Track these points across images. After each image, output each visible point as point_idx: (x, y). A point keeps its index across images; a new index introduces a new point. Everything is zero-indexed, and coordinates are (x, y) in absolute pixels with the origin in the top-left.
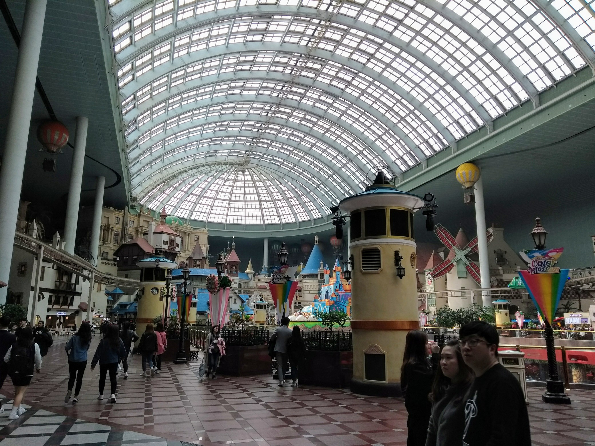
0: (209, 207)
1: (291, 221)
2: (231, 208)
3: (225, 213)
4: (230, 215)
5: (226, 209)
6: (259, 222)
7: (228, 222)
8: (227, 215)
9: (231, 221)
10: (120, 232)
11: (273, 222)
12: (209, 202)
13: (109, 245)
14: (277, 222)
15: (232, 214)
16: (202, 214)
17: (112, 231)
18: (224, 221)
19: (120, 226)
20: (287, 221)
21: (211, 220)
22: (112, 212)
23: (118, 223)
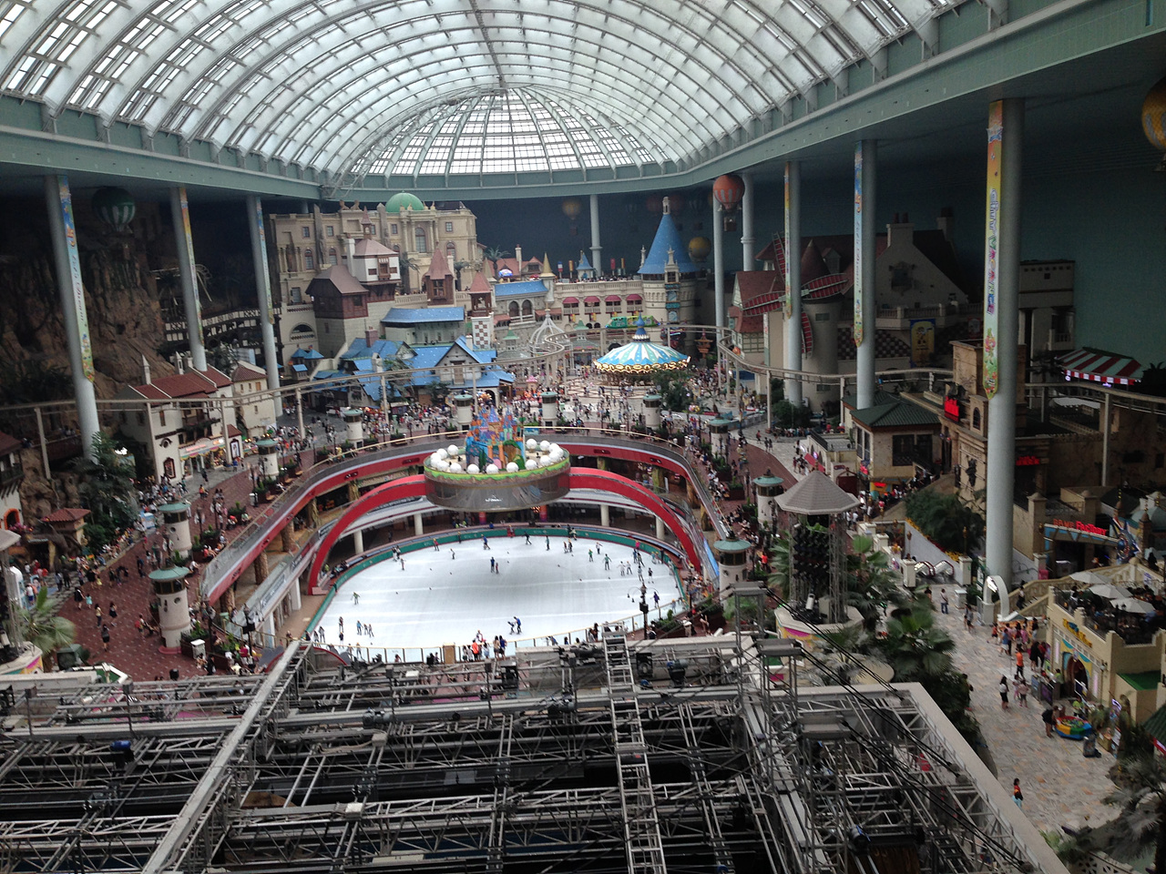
0: (448, 150)
1: (600, 164)
2: (488, 146)
3: (478, 156)
4: (487, 159)
5: (480, 149)
6: (541, 166)
7: (484, 171)
8: (482, 160)
9: (489, 168)
10: (314, 249)
11: (568, 166)
12: (447, 142)
13: (300, 276)
14: (576, 165)
15: (490, 155)
16: (438, 163)
17: (299, 252)
18: (477, 170)
19: (311, 240)
20: (595, 165)
21: (455, 169)
22: (294, 221)
23: (308, 235)
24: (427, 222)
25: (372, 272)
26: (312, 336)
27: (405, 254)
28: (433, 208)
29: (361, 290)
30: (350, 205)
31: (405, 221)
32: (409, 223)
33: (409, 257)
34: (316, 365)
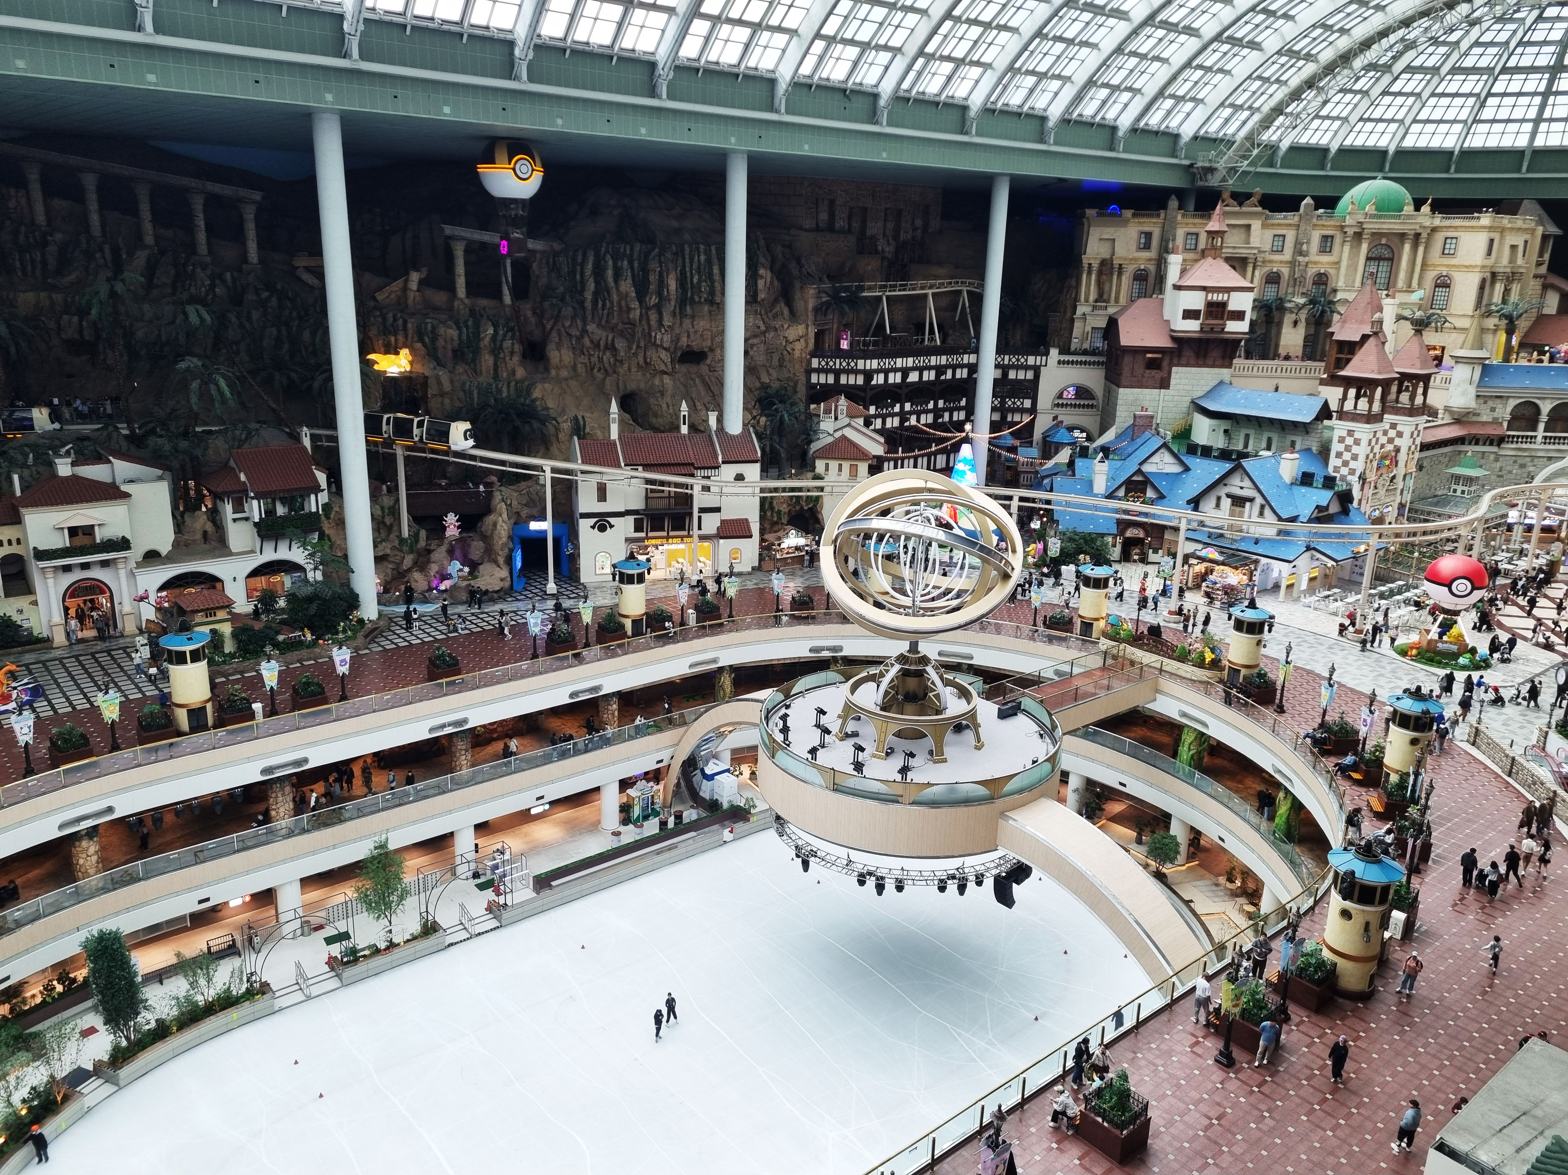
10: (1152, 268)
17: (1120, 274)
19: (1152, 254)
22: (1125, 223)
23: (1147, 247)
24: (1402, 236)
25: (1189, 314)
26: (1092, 406)
27: (1335, 291)
28: (1426, 209)
29: (1164, 342)
30: (1240, 198)
31: (1350, 231)
32: (1358, 236)
33: (1339, 296)
34: (1056, 453)
